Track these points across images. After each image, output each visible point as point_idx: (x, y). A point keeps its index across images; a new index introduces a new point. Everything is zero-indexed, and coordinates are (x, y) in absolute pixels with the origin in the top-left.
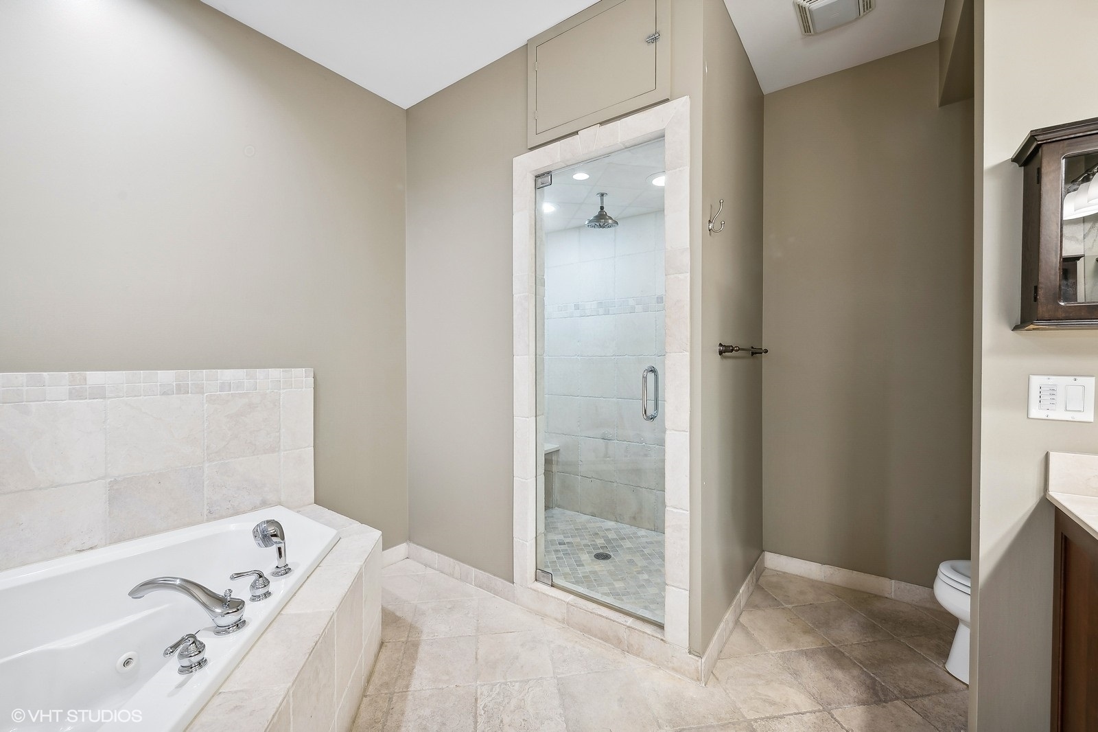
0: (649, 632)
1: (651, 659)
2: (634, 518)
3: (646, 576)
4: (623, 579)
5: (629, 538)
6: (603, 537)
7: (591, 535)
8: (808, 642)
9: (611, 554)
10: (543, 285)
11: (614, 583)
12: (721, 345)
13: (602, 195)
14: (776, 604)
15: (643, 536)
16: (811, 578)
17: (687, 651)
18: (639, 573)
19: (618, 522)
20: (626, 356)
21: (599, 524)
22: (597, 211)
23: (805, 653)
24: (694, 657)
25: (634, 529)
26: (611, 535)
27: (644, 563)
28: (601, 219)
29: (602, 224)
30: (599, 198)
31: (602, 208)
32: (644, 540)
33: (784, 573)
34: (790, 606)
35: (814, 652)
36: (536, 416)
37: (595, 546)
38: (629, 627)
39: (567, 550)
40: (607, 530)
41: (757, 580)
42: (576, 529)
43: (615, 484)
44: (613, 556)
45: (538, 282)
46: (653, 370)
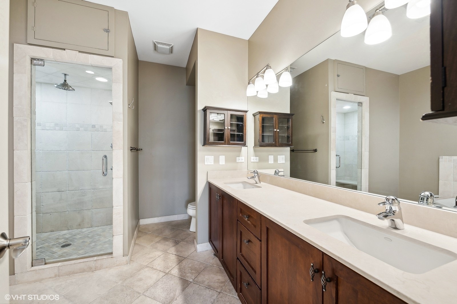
0: (105, 258)
1: (107, 268)
2: (80, 225)
3: (94, 244)
4: (82, 249)
5: (78, 234)
6: (62, 238)
7: (54, 240)
8: (157, 239)
9: (71, 243)
10: (35, 114)
11: (79, 252)
12: (131, 147)
13: (65, 75)
14: (146, 233)
15: (86, 231)
16: (155, 223)
17: (122, 256)
18: (90, 244)
19: (70, 230)
20: (74, 151)
21: (58, 234)
22: (62, 81)
23: (158, 242)
24: (125, 257)
25: (79, 230)
26: (67, 236)
27: (91, 240)
28: (65, 86)
29: (66, 89)
30: (63, 76)
31: (65, 81)
32: (87, 232)
33: (146, 224)
34: (150, 233)
35: (160, 241)
36: (31, 182)
37: (59, 243)
38: (95, 260)
39: (41, 251)
40: (64, 235)
41: (138, 229)
42: (43, 241)
43: (67, 212)
44: (72, 243)
45: (32, 112)
46: (106, 157)
